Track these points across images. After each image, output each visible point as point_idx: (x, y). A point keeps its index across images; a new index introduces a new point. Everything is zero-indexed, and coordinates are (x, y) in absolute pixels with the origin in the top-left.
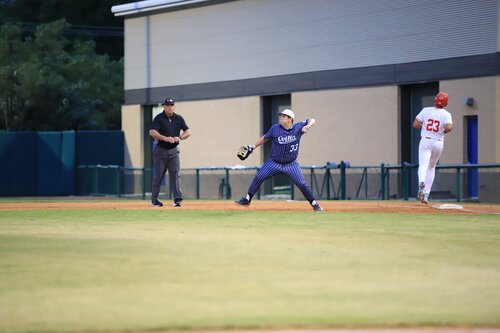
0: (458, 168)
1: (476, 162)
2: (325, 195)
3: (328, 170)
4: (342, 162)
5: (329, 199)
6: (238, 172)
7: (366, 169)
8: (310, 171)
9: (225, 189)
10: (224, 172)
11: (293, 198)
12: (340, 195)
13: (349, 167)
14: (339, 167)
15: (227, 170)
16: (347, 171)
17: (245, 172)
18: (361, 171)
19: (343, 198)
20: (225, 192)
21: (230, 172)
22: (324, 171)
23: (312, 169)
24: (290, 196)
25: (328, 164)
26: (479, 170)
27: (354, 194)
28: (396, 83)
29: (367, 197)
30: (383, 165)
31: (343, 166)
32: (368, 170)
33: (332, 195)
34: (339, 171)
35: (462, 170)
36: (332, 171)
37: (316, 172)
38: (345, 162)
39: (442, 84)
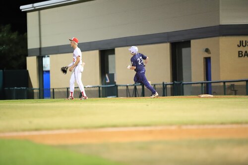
0: (202, 83)
1: (211, 80)
3: (135, 87)
8: (126, 87)
14: (141, 85)
22: (133, 87)
23: (127, 86)
26: (212, 84)
28: (169, 42)
30: (163, 83)
32: (156, 86)
34: (141, 87)
35: (203, 84)
36: (137, 87)
37: (129, 87)
39: (192, 42)
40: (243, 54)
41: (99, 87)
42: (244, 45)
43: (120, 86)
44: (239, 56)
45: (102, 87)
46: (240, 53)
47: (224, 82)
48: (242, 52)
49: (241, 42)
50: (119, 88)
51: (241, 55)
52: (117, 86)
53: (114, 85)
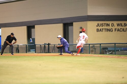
2: (44, 52)
3: (45, 45)
4: (48, 43)
5: (45, 53)
6: (21, 46)
7: (55, 45)
9: (17, 50)
10: (17, 46)
11: (35, 53)
12: (48, 52)
13: (50, 44)
14: (48, 44)
15: (18, 45)
16: (50, 45)
17: (23, 46)
18: (53, 46)
19: (49, 53)
20: (17, 51)
21: (19, 46)
22: (44, 46)
23: (41, 45)
24: (35, 52)
25: (45, 44)
27: (52, 52)
28: (62, 23)
29: (55, 52)
30: (59, 44)
31: (49, 44)
33: (46, 52)
34: (48, 46)
36: (46, 46)
37: (42, 46)
38: (49, 43)
39: (74, 23)
40: (99, 30)
41: (26, 45)
42: (100, 25)
43: (37, 45)
44: (97, 31)
45: (28, 45)
46: (98, 29)
47: (89, 45)
48: (99, 29)
49: (98, 24)
50: (36, 46)
51: (98, 31)
52: (35, 45)
53: (34, 44)
